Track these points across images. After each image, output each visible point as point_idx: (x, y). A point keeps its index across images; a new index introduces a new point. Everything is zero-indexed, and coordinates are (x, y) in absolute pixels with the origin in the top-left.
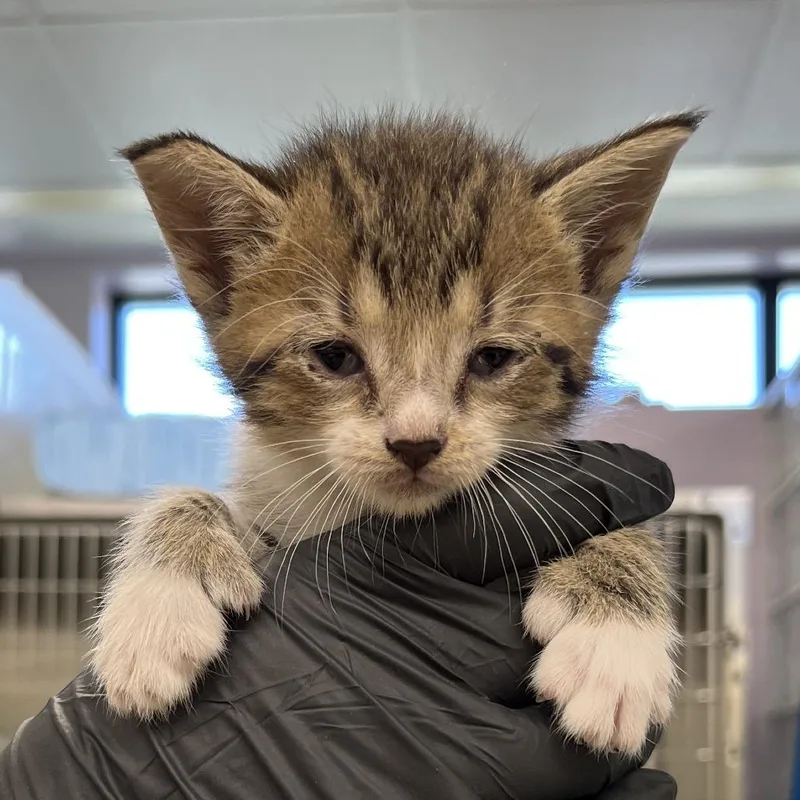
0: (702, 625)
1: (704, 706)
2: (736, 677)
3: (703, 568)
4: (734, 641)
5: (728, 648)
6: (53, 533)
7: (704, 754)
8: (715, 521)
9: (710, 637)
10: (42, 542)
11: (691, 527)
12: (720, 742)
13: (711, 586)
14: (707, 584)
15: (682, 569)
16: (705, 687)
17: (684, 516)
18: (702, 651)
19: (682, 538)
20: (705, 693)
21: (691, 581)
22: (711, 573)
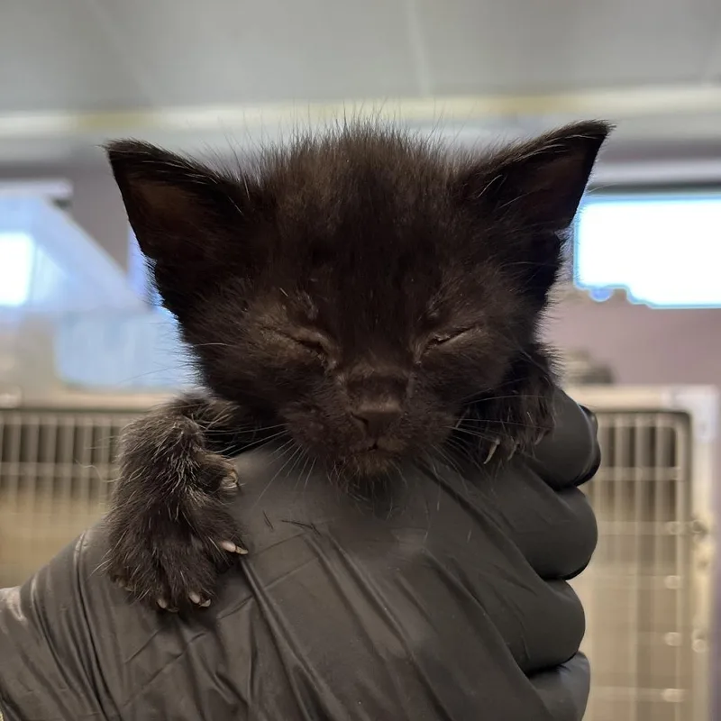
0: (671, 515)
1: (673, 592)
2: (703, 564)
3: (671, 461)
4: (701, 531)
5: (695, 538)
6: (69, 422)
7: (672, 638)
8: (684, 417)
9: (678, 526)
10: (59, 430)
11: (660, 423)
12: (687, 630)
13: (680, 478)
14: (675, 476)
15: (651, 463)
16: (674, 574)
17: (652, 412)
18: (671, 540)
19: (652, 432)
20: (673, 581)
21: (660, 473)
22: (680, 467)
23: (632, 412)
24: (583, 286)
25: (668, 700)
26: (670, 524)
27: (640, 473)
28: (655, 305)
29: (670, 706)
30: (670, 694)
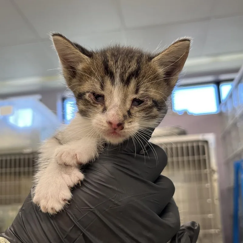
0: (205, 168)
1: (208, 188)
2: (215, 180)
3: (204, 153)
4: (213, 171)
7: (209, 200)
8: (206, 142)
9: (208, 170)
11: (200, 144)
12: (213, 198)
13: (207, 158)
14: (205, 158)
15: (199, 154)
16: (208, 183)
17: (198, 141)
18: (206, 174)
19: (198, 147)
20: (208, 185)
21: (201, 157)
22: (206, 155)
23: (192, 142)
24: (176, 111)
25: (210, 218)
26: (206, 170)
27: (196, 157)
28: (195, 114)
29: (210, 219)
30: (210, 216)
